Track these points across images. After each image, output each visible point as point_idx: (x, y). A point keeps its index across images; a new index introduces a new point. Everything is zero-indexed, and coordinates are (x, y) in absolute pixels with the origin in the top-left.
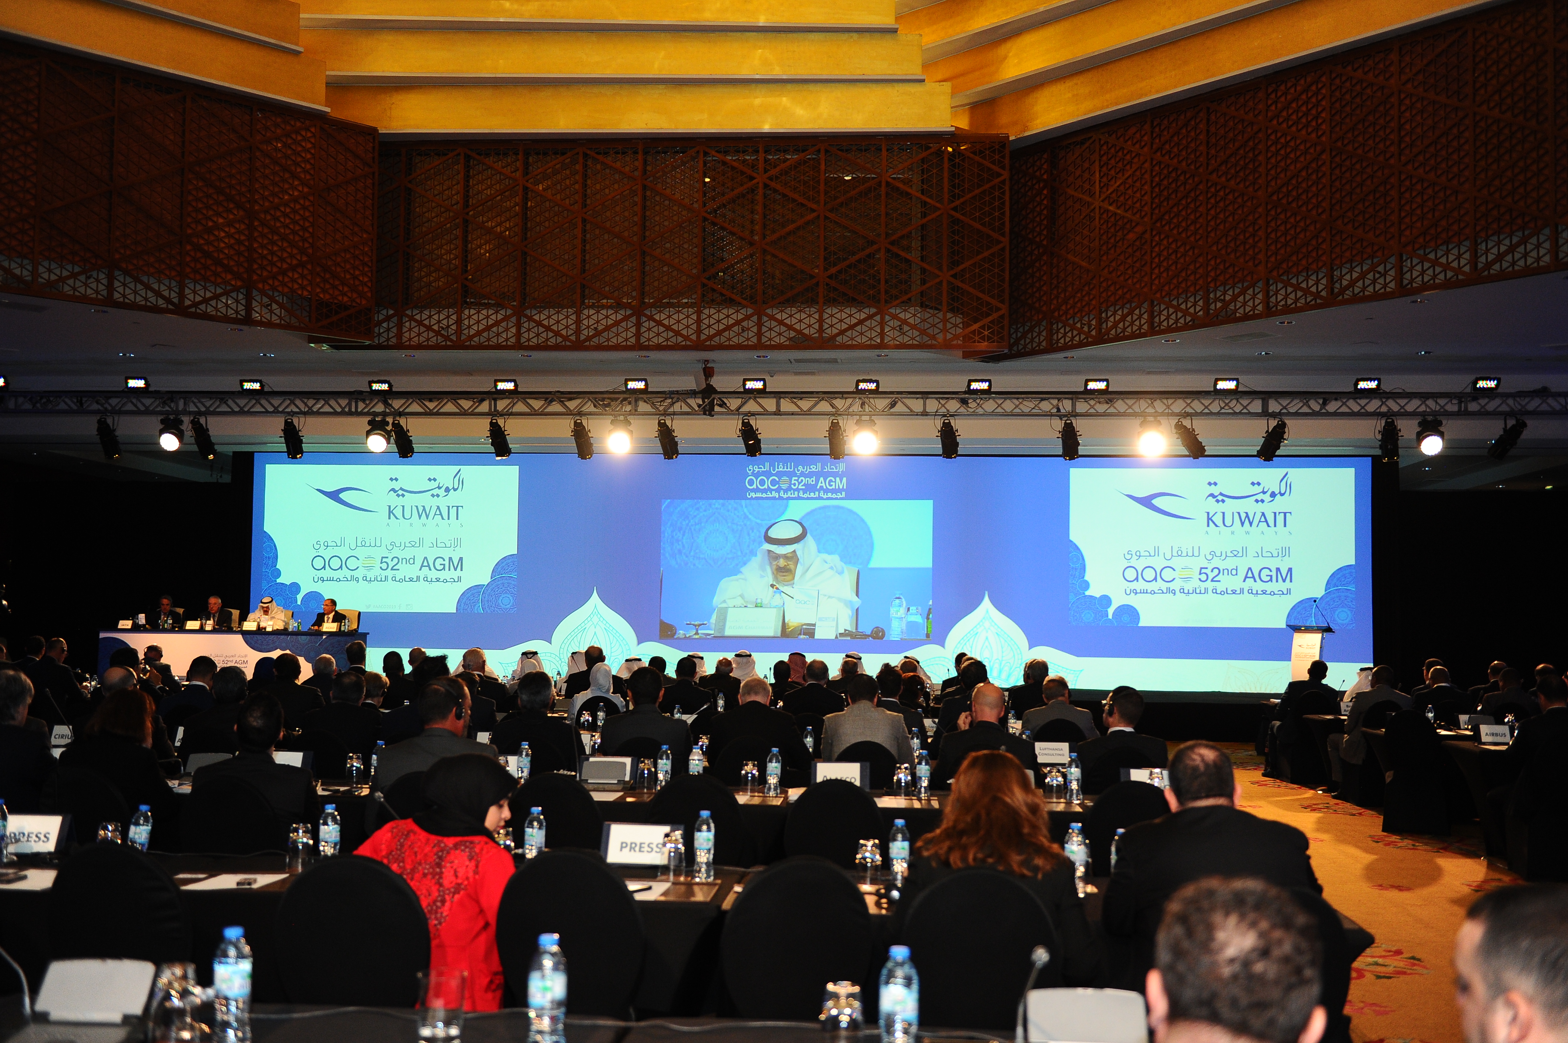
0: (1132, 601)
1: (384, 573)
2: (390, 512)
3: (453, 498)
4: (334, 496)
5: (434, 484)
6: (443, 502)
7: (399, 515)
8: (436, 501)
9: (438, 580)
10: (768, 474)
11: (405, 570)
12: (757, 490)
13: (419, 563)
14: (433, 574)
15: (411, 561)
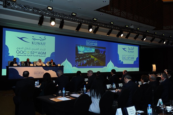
0: (123, 61)
1: (31, 54)
2: (32, 43)
3: (44, 41)
4: (21, 39)
5: (41, 38)
6: (42, 42)
7: (34, 44)
8: (41, 42)
9: (41, 56)
10: (89, 42)
11: (35, 54)
12: (87, 44)
13: (38, 53)
14: (40, 55)
15: (36, 52)
